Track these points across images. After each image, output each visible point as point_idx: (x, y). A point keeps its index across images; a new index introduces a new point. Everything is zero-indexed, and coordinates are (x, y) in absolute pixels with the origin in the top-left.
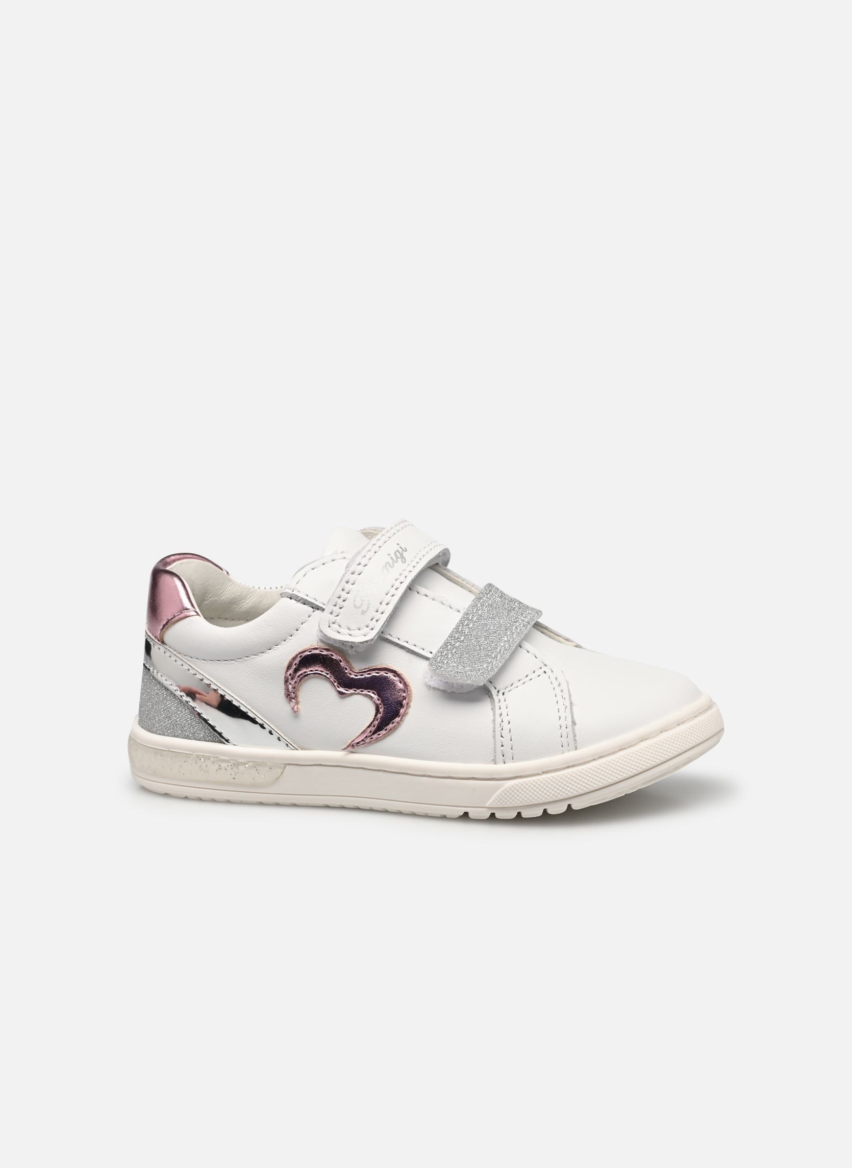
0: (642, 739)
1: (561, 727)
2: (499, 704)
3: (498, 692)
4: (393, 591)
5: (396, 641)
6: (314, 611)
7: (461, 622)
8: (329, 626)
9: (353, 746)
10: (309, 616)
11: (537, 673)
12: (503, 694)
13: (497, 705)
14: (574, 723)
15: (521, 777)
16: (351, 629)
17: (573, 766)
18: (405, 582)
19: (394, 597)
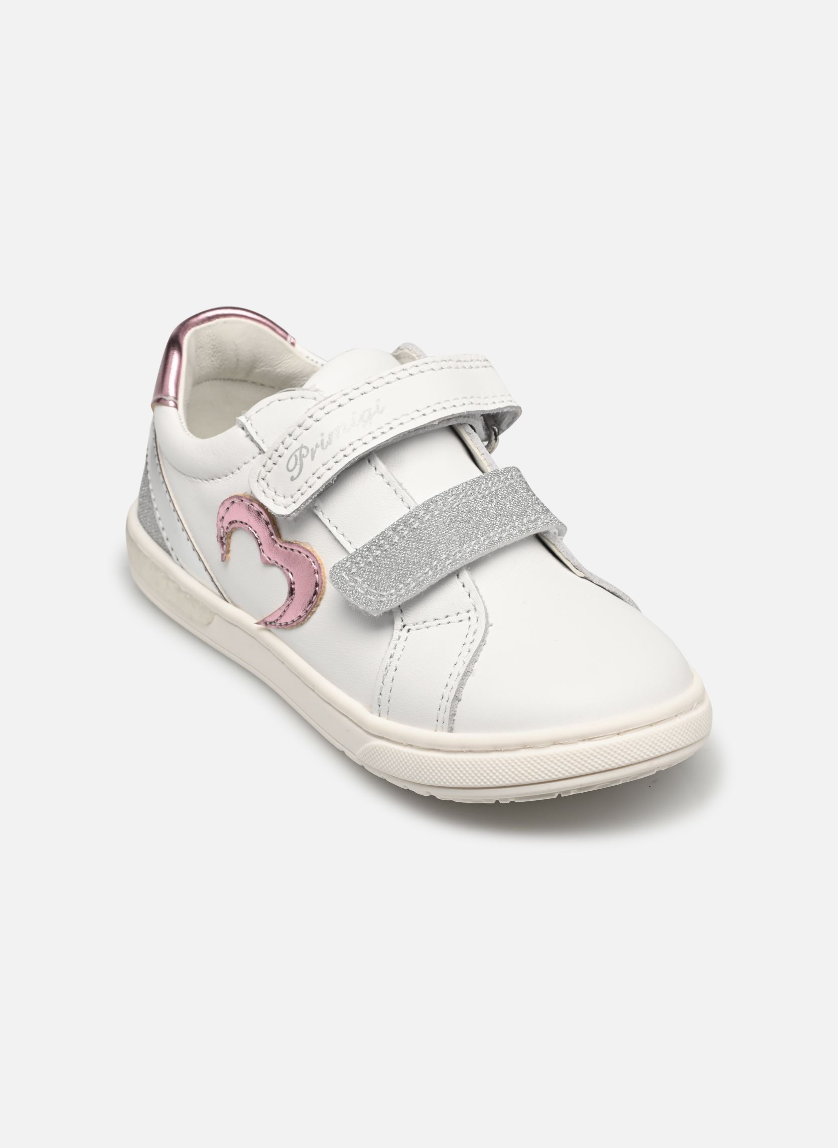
0: (525, 746)
1: (443, 697)
2: (396, 642)
3: (404, 626)
4: (331, 463)
5: (326, 522)
6: (260, 454)
7: (404, 521)
8: (258, 481)
9: (267, 624)
10: (254, 458)
11: (460, 617)
12: (409, 631)
13: (394, 642)
14: (457, 699)
15: (388, 740)
16: (277, 493)
17: (438, 750)
18: (349, 457)
19: (329, 471)
